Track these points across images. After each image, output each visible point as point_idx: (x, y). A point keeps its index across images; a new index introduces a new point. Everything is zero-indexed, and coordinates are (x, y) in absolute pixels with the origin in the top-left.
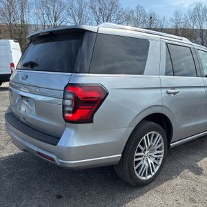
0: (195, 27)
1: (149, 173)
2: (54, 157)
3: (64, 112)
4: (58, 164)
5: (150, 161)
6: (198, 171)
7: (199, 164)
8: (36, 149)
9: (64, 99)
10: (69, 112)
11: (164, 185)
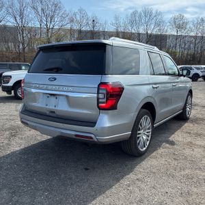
0: (133, 31)
1: (144, 146)
2: (93, 136)
3: (98, 103)
4: (96, 140)
5: (144, 138)
6: (172, 143)
7: (170, 139)
8: (73, 133)
9: (98, 93)
10: (103, 103)
11: (154, 154)
